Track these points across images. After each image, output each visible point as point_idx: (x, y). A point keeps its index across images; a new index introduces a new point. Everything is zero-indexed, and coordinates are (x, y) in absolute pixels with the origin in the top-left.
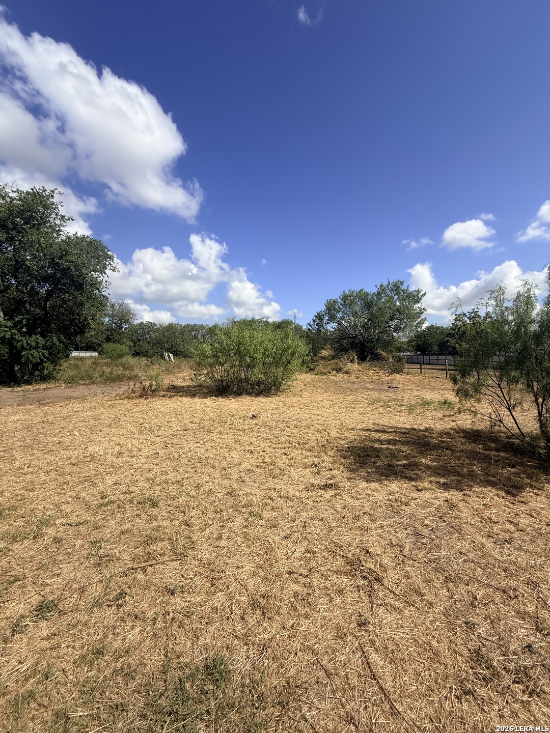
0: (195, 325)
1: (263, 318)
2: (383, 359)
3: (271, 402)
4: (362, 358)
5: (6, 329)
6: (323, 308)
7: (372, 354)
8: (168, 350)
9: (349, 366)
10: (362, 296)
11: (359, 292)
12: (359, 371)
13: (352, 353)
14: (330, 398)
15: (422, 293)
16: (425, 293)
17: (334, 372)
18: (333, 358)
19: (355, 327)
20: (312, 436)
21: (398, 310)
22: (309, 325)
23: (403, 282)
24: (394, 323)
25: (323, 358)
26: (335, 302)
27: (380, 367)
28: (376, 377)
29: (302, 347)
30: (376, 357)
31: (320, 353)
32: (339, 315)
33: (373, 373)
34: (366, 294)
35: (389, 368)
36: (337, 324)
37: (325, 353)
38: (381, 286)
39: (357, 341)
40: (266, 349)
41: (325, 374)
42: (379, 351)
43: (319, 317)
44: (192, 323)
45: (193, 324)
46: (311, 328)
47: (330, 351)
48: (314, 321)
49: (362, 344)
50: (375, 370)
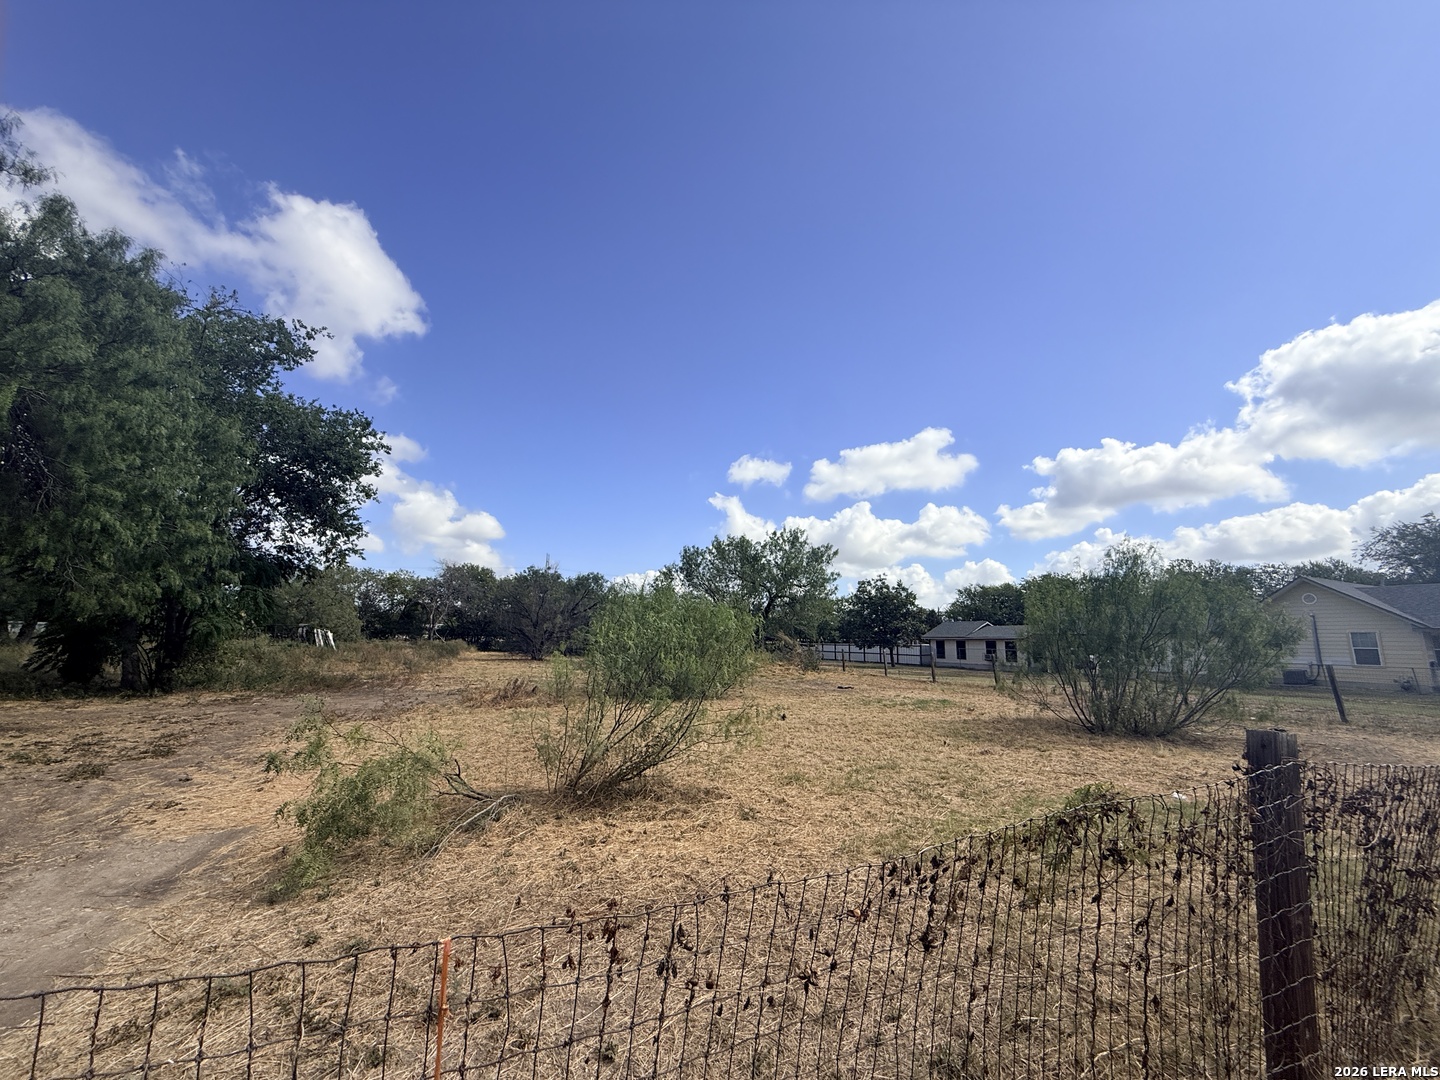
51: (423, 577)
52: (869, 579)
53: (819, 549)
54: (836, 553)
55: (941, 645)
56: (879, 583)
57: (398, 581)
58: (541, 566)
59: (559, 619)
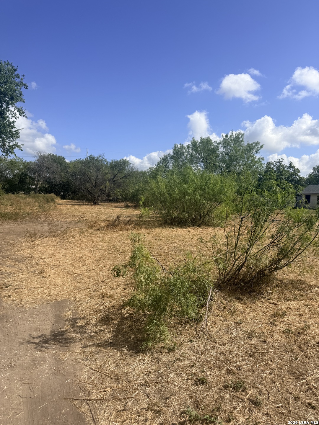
51: (28, 161)
52: (273, 161)
53: (252, 144)
54: (262, 147)
55: (308, 197)
56: (278, 164)
57: (16, 163)
58: (95, 155)
59: (108, 183)
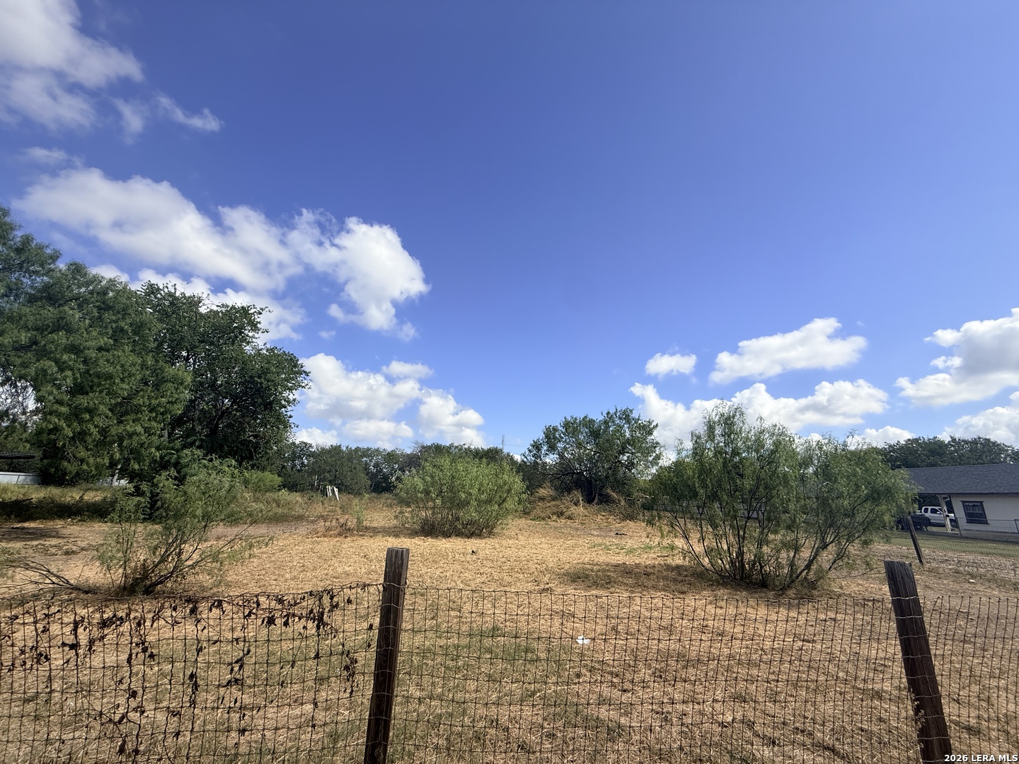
0: (368, 449)
1: (464, 444)
2: (614, 501)
3: (486, 544)
4: (589, 500)
5: (173, 452)
6: (542, 436)
7: (600, 495)
8: (331, 483)
9: (573, 509)
10: (588, 423)
11: (583, 419)
12: (585, 516)
13: (576, 493)
14: (549, 542)
15: (654, 424)
16: (657, 425)
17: (555, 517)
18: (554, 499)
19: (580, 460)
20: (533, 566)
21: (628, 441)
22: (524, 455)
23: (633, 409)
24: (624, 458)
25: (542, 499)
26: (555, 429)
27: (610, 511)
28: (605, 524)
29: (518, 483)
30: (605, 500)
31: (537, 492)
32: (560, 445)
33: (602, 519)
34: (592, 421)
35: (621, 513)
36: (558, 456)
37: (542, 492)
38: (608, 413)
39: (583, 479)
40: (481, 484)
41: (544, 519)
42: (609, 491)
43: (537, 446)
44: (364, 445)
45: (365, 447)
46: (525, 460)
47: (550, 490)
48: (530, 451)
49: (589, 481)
50: (603, 516)
57: (396, 455)
